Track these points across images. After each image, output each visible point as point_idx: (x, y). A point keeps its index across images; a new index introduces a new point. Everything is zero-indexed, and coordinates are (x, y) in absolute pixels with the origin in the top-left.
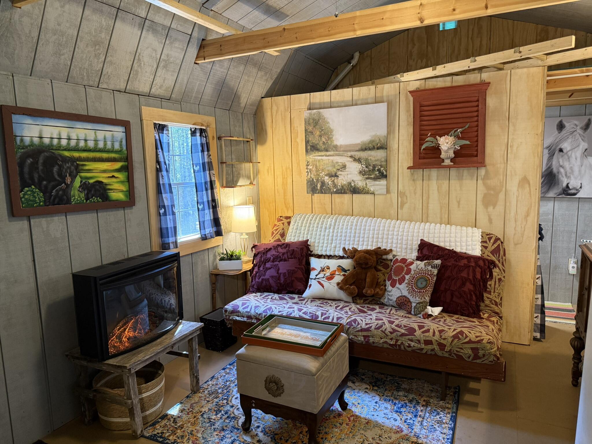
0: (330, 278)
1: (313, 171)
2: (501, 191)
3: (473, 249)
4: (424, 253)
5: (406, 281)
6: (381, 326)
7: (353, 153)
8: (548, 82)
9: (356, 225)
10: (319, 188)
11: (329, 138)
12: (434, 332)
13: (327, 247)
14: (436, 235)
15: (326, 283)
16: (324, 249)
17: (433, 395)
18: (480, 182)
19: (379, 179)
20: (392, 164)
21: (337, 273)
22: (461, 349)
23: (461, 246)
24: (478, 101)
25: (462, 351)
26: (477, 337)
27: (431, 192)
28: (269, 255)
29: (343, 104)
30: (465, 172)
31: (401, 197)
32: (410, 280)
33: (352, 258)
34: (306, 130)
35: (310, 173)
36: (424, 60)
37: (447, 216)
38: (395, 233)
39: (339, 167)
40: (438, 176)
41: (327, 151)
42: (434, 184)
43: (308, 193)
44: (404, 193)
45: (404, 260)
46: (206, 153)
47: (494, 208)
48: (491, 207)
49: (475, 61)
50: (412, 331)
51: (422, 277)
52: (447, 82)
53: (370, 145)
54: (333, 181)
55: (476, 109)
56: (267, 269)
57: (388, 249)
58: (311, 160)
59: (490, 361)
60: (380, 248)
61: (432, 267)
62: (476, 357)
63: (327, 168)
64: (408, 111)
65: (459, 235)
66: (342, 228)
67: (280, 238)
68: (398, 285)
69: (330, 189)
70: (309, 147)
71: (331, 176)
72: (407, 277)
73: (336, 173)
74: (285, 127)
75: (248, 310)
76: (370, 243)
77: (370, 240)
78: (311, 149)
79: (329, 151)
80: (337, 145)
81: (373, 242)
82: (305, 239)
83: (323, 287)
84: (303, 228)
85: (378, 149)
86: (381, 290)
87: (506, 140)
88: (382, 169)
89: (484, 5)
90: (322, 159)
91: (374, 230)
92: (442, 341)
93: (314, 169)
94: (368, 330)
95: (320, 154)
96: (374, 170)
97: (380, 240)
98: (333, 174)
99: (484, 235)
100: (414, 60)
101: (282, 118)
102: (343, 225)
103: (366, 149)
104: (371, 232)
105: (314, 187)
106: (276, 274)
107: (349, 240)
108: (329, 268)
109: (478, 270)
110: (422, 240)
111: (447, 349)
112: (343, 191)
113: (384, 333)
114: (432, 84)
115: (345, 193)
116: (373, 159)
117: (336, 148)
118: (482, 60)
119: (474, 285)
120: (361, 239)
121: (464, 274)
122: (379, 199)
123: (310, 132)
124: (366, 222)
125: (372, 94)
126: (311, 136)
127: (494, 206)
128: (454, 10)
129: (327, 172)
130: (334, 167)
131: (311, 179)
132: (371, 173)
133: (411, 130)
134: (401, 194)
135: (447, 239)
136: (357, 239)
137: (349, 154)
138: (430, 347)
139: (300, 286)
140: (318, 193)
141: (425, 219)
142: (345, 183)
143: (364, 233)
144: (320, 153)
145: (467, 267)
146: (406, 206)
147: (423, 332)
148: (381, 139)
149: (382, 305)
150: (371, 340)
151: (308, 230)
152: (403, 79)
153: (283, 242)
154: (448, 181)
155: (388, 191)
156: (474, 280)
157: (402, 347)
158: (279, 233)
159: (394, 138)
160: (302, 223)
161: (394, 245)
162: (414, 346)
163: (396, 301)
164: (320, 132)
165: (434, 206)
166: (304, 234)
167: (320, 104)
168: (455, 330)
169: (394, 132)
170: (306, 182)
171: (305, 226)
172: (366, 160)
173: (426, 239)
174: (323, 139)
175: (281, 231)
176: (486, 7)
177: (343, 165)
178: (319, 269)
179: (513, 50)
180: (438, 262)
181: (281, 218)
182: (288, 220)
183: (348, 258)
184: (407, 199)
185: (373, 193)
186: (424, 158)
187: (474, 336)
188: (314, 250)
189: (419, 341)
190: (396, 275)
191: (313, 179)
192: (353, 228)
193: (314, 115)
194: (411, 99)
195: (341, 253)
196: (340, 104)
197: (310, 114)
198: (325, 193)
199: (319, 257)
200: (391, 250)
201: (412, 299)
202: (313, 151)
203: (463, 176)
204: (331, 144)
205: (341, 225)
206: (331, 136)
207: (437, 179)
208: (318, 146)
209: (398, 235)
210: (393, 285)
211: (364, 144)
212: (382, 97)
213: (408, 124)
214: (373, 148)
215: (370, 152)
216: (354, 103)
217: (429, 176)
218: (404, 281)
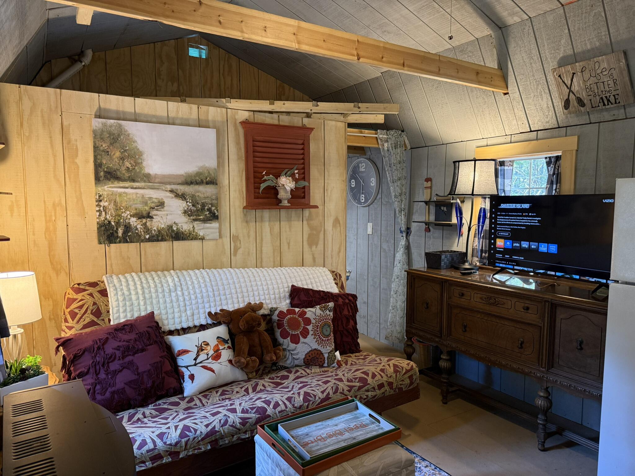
0: (217, 356)
1: (110, 210)
2: (321, 230)
5: (311, 333)
7: (174, 187)
10: (120, 234)
11: (137, 164)
15: (215, 366)
18: (305, 222)
19: (210, 220)
20: (223, 203)
21: (221, 347)
24: (304, 144)
25: (403, 382)
27: (264, 234)
28: (109, 349)
29: (154, 120)
31: (234, 241)
32: (314, 331)
33: (226, 323)
34: (96, 148)
35: (103, 213)
37: (279, 259)
39: (153, 205)
40: (270, 217)
41: (133, 181)
42: (266, 226)
43: (100, 243)
44: (238, 237)
47: (316, 247)
48: (315, 247)
51: (324, 324)
52: (275, 120)
53: (197, 178)
54: (145, 224)
58: (105, 193)
60: (250, 303)
61: (329, 311)
63: (133, 206)
64: (238, 143)
67: (95, 319)
68: (302, 340)
69: (140, 236)
70: (102, 174)
71: (140, 216)
72: (310, 328)
73: (149, 213)
74: (51, 137)
76: (235, 301)
77: (235, 296)
78: (105, 176)
79: (138, 182)
80: (150, 174)
81: (238, 299)
83: (213, 371)
84: (134, 297)
85: (207, 183)
87: (323, 184)
88: (213, 208)
92: (389, 380)
93: (112, 206)
95: (121, 185)
96: (203, 209)
97: (246, 295)
98: (145, 213)
99: (333, 273)
101: (44, 124)
103: (191, 183)
104: (232, 286)
105: (112, 234)
106: (134, 377)
108: (207, 344)
110: (292, 286)
112: (160, 238)
113: (343, 394)
115: (163, 240)
116: (202, 196)
117: (148, 178)
122: (209, 246)
123: (103, 151)
125: (194, 115)
126: (105, 157)
127: (317, 245)
129: (134, 212)
131: (106, 222)
132: (200, 214)
133: (243, 165)
134: (235, 239)
137: (169, 187)
138: (383, 390)
140: (120, 242)
141: (259, 263)
142: (163, 226)
144: (122, 184)
145: (345, 304)
146: (240, 251)
147: (372, 378)
148: (211, 172)
151: (145, 298)
152: (229, 105)
154: (279, 223)
155: (220, 236)
158: (89, 312)
159: (224, 172)
160: (129, 290)
163: (304, 359)
164: (122, 153)
165: (267, 249)
167: (117, 112)
169: (223, 166)
170: (95, 227)
171: (137, 293)
172: (193, 196)
173: (295, 284)
174: (127, 164)
175: (91, 308)
177: (159, 202)
178: (195, 350)
180: (331, 304)
181: (81, 287)
182: (98, 288)
184: (240, 243)
185: (202, 239)
188: (163, 325)
191: (110, 222)
192: (208, 284)
193: (111, 126)
194: (241, 131)
196: (149, 119)
197: (104, 125)
198: (131, 242)
199: (185, 331)
200: (262, 304)
202: (110, 180)
203: (291, 217)
204: (140, 172)
206: (140, 161)
207: (270, 221)
208: (118, 173)
209: (262, 285)
210: (295, 340)
211: (189, 176)
212: (207, 121)
213: (239, 158)
214: (201, 183)
215: (197, 187)
216: (171, 121)
217: (262, 217)
218: (308, 333)
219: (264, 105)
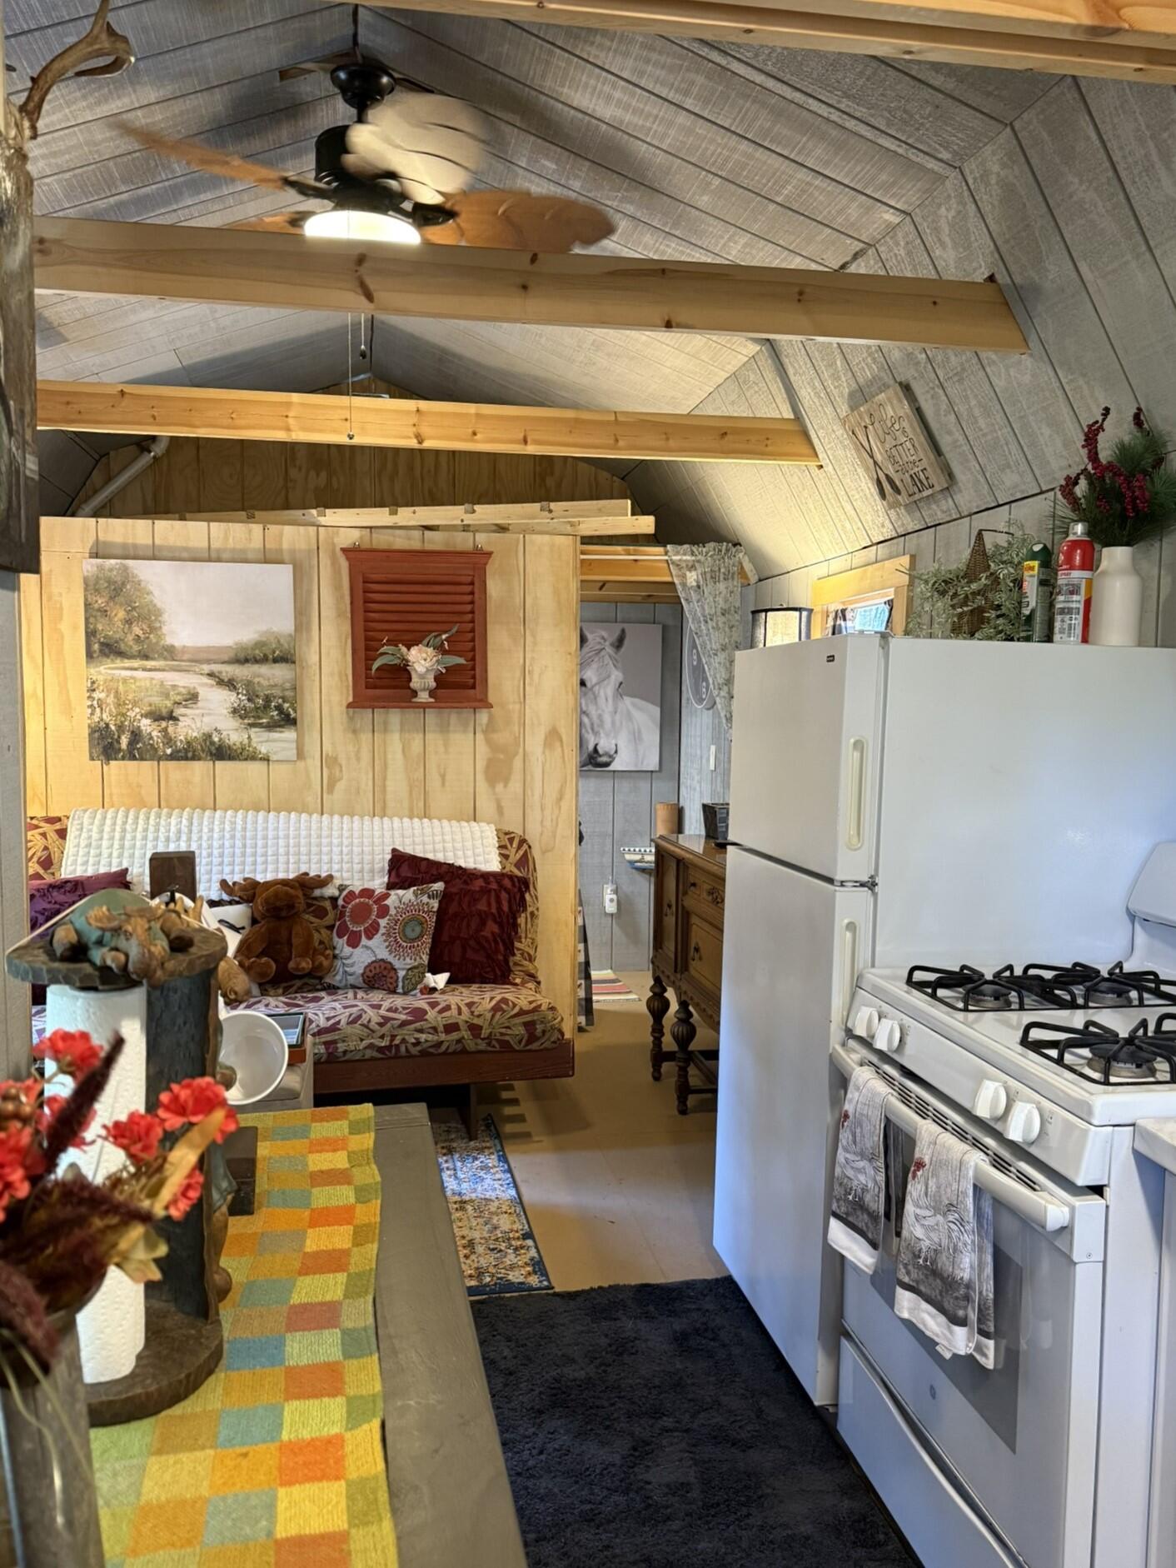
1: (108, 705)
2: (516, 754)
3: (486, 861)
4: (403, 875)
5: (382, 931)
6: (360, 1017)
7: (216, 668)
8: (580, 562)
9: (244, 829)
10: (124, 746)
11: (153, 629)
12: (459, 1009)
14: (417, 840)
17: (453, 1136)
18: (480, 736)
19: (280, 726)
20: (307, 697)
22: (508, 1028)
23: (465, 857)
24: (472, 583)
25: (509, 1032)
26: (531, 1003)
27: (389, 756)
29: (185, 555)
30: (453, 717)
31: (328, 767)
32: (389, 928)
33: (248, 901)
34: (87, 605)
35: (98, 710)
36: (323, 475)
37: (421, 804)
38: (335, 841)
39: (178, 698)
40: (402, 724)
41: (146, 657)
42: (395, 741)
43: (92, 759)
44: (335, 759)
45: (367, 893)
47: (505, 786)
48: (501, 785)
49: (474, 512)
50: (419, 1014)
51: (411, 918)
52: (413, 542)
53: (257, 652)
54: (165, 730)
55: (469, 598)
57: (324, 875)
58: (100, 678)
59: (554, 1042)
60: (306, 874)
61: (429, 897)
62: (532, 1038)
63: (146, 700)
64: (337, 587)
65: (458, 837)
66: (211, 838)
67: (41, 872)
68: (364, 941)
69: (156, 750)
70: (96, 647)
71: (156, 716)
72: (383, 922)
73: (172, 712)
76: (282, 867)
77: (282, 859)
78: (101, 651)
79: (153, 659)
80: (173, 646)
81: (288, 863)
82: (114, 869)
84: (105, 843)
85: (275, 661)
86: (326, 957)
87: (522, 661)
88: (286, 705)
89: (521, 436)
90: (132, 678)
91: (287, 837)
92: (476, 1021)
93: (111, 699)
94: (334, 1028)
95: (127, 665)
96: (267, 706)
97: (304, 858)
98: (164, 712)
99: (502, 836)
100: (300, 469)
102: (211, 830)
103: (247, 661)
104: (282, 843)
105: (111, 744)
107: (232, 864)
109: (504, 895)
110: (394, 850)
111: (485, 1033)
112: (190, 755)
113: (366, 1027)
114: (382, 541)
115: (195, 758)
116: (265, 683)
117: (170, 652)
118: (486, 513)
119: (501, 925)
120: (260, 860)
121: (482, 906)
122: (279, 772)
123: (99, 610)
124: (266, 821)
125: (256, 543)
126: (102, 620)
127: (506, 781)
128: (474, 434)
129: (146, 709)
130: (167, 696)
131: (102, 725)
132: (261, 714)
133: (347, 627)
134: (328, 761)
135: (439, 846)
136: (249, 860)
137: (206, 668)
138: (455, 1036)
140: (123, 758)
141: (380, 809)
142: (195, 734)
143: (266, 846)
144: (127, 663)
145: (485, 891)
146: (340, 786)
147: (441, 1012)
148: (282, 641)
149: (332, 989)
150: (341, 1047)
151: (122, 847)
152: (322, 520)
153: (49, 879)
154: (421, 735)
155: (300, 755)
156: (500, 916)
157: (403, 1049)
158: (35, 859)
159: (309, 640)
160: (101, 831)
161: (336, 867)
162: (426, 1041)
163: (363, 975)
164: (128, 612)
165: (397, 783)
166: (110, 855)
167: (124, 546)
168: (492, 999)
169: (309, 630)
170: (86, 732)
171: (112, 838)
172: (249, 684)
173: (400, 848)
174: (137, 630)
175: (39, 854)
176: (525, 442)
177: (189, 693)
179: (537, 506)
180: (439, 886)
181: (34, 822)
182: (58, 826)
184: (341, 771)
185: (266, 759)
186: (375, 687)
187: (525, 1002)
189: (435, 1029)
190: (355, 922)
191: (107, 725)
192: (238, 835)
193: (111, 570)
194: (344, 564)
196: (177, 554)
197: (100, 568)
198: (142, 759)
200: (330, 878)
201: (397, 964)
202: (108, 656)
203: (449, 725)
204: (157, 643)
205: (205, 830)
206: (158, 625)
207: (402, 730)
208: (122, 646)
209: (341, 844)
210: (354, 942)
211: (243, 648)
212: (280, 551)
213: (340, 615)
214: (264, 660)
215: (256, 668)
216: (214, 555)
217: (386, 723)
218: (377, 931)
219: (379, 516)
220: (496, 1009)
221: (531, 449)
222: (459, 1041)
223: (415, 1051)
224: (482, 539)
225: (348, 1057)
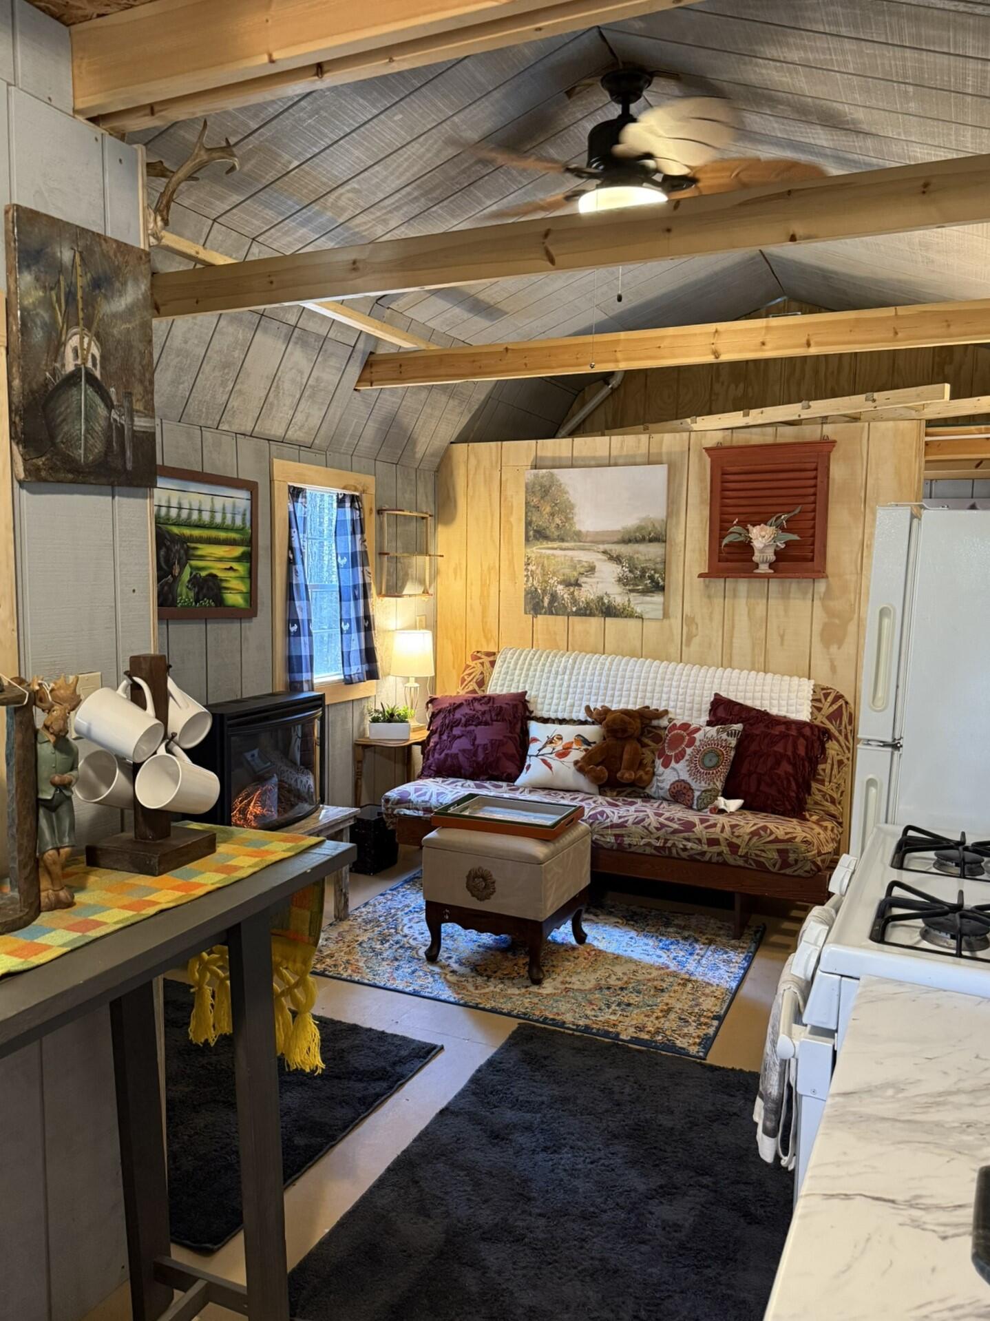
0: (563, 754)
1: (537, 575)
2: (851, 619)
3: (797, 711)
4: (719, 715)
5: (687, 757)
6: (643, 820)
7: (607, 547)
8: (927, 444)
9: (610, 669)
10: (546, 604)
11: (568, 519)
12: (723, 827)
13: (558, 705)
14: (740, 688)
15: (555, 763)
16: (553, 708)
17: (722, 932)
18: (818, 603)
19: (651, 592)
20: (674, 568)
21: (574, 746)
22: (763, 851)
23: (779, 705)
24: (816, 469)
25: (763, 854)
26: (787, 834)
27: (737, 618)
28: (458, 715)
29: (593, 463)
30: (794, 586)
31: (687, 625)
32: (693, 756)
33: (600, 723)
34: (527, 503)
35: (531, 579)
36: (741, 385)
37: (762, 659)
38: (674, 684)
39: (582, 570)
40: (748, 591)
41: (563, 540)
42: (742, 605)
43: (526, 613)
44: (694, 618)
45: (685, 726)
46: (358, 536)
47: (839, 648)
48: (835, 646)
49: (809, 407)
50: (689, 826)
51: (712, 751)
52: (767, 437)
53: (638, 534)
54: (572, 593)
55: (812, 482)
56: (456, 738)
57: (661, 709)
58: (533, 555)
59: (806, 871)
60: (648, 707)
61: (728, 735)
62: (785, 864)
63: (562, 571)
64: (702, 480)
65: (776, 689)
66: (585, 674)
68: (673, 764)
69: (566, 608)
70: (531, 533)
71: (568, 584)
72: (689, 751)
73: (578, 580)
74: (490, 495)
75: (426, 798)
76: (632, 700)
77: (633, 694)
78: (534, 536)
79: (567, 541)
80: (580, 531)
81: (636, 697)
82: (520, 691)
83: (550, 768)
84: (517, 672)
85: (651, 541)
86: (647, 773)
87: (860, 537)
88: (657, 575)
89: (804, 341)
90: (553, 555)
91: (639, 677)
92: (735, 840)
93: (539, 571)
94: (622, 825)
96: (642, 576)
97: (648, 695)
98: (573, 580)
99: (818, 690)
100: (723, 383)
101: (485, 481)
102: (587, 669)
103: (630, 541)
104: (634, 681)
105: (538, 603)
106: (469, 747)
107: (597, 694)
108: (561, 739)
109: (802, 742)
110: (716, 695)
111: (742, 851)
112: (589, 612)
113: (647, 829)
114: (741, 438)
115: (591, 615)
116: (642, 558)
117: (578, 536)
118: (820, 407)
119: (794, 765)
120: (617, 693)
121: (779, 748)
122: (650, 627)
123: (534, 507)
124: (627, 664)
125: (643, 449)
126: (535, 514)
127: (840, 643)
128: (763, 344)
129: (561, 577)
130: (575, 568)
131: (533, 589)
132: (638, 583)
133: (707, 513)
134: (687, 620)
135: (758, 695)
136: (609, 693)
137: (602, 547)
138: (715, 849)
139: (511, 768)
140: (545, 613)
141: (727, 662)
142: (592, 597)
143: (623, 683)
144: (550, 545)
145: (784, 736)
146: (696, 641)
147: (707, 828)
148: (657, 525)
149: (647, 798)
150: (627, 840)
151: (527, 676)
152: (695, 427)
153: (480, 694)
154: (765, 601)
155: (666, 615)
156: (794, 758)
157: (674, 851)
158: (475, 680)
159: (678, 523)
160: (516, 664)
161: (672, 704)
162: (692, 849)
163: (669, 790)
164: (552, 507)
165: (742, 641)
166: (519, 681)
167: (554, 459)
168: (755, 824)
169: (678, 515)
170: (523, 594)
171: (522, 669)
172: (631, 559)
173: (724, 694)
174: (558, 521)
175: (478, 677)
176: (809, 345)
177: (590, 566)
178: (544, 740)
179: (863, 397)
180: (738, 727)
181: (479, 655)
182: (492, 659)
183: (593, 723)
184: (697, 628)
185: (641, 617)
186: (727, 561)
187: (783, 833)
188: (536, 709)
189: (700, 841)
190: (671, 749)
191: (536, 589)
192: (604, 673)
193: (543, 477)
194: (708, 460)
195: (582, 716)
196: (587, 463)
197: (536, 476)
198: (557, 614)
199: (545, 721)
200: (666, 712)
201: (694, 785)
202: (538, 540)
203: (789, 592)
204: (570, 529)
205: (583, 667)
206: (570, 516)
207: (748, 597)
208: (548, 532)
209: (678, 686)
210: (666, 765)
211: (627, 531)
212: (660, 454)
213: (702, 502)
214: (642, 540)
215: (637, 547)
216: (612, 462)
217: (735, 590)
218: (683, 757)
219: (735, 419)
220: (753, 834)
221: (813, 351)
222: (720, 854)
223: (684, 855)
224: (828, 430)
225: (633, 849)
